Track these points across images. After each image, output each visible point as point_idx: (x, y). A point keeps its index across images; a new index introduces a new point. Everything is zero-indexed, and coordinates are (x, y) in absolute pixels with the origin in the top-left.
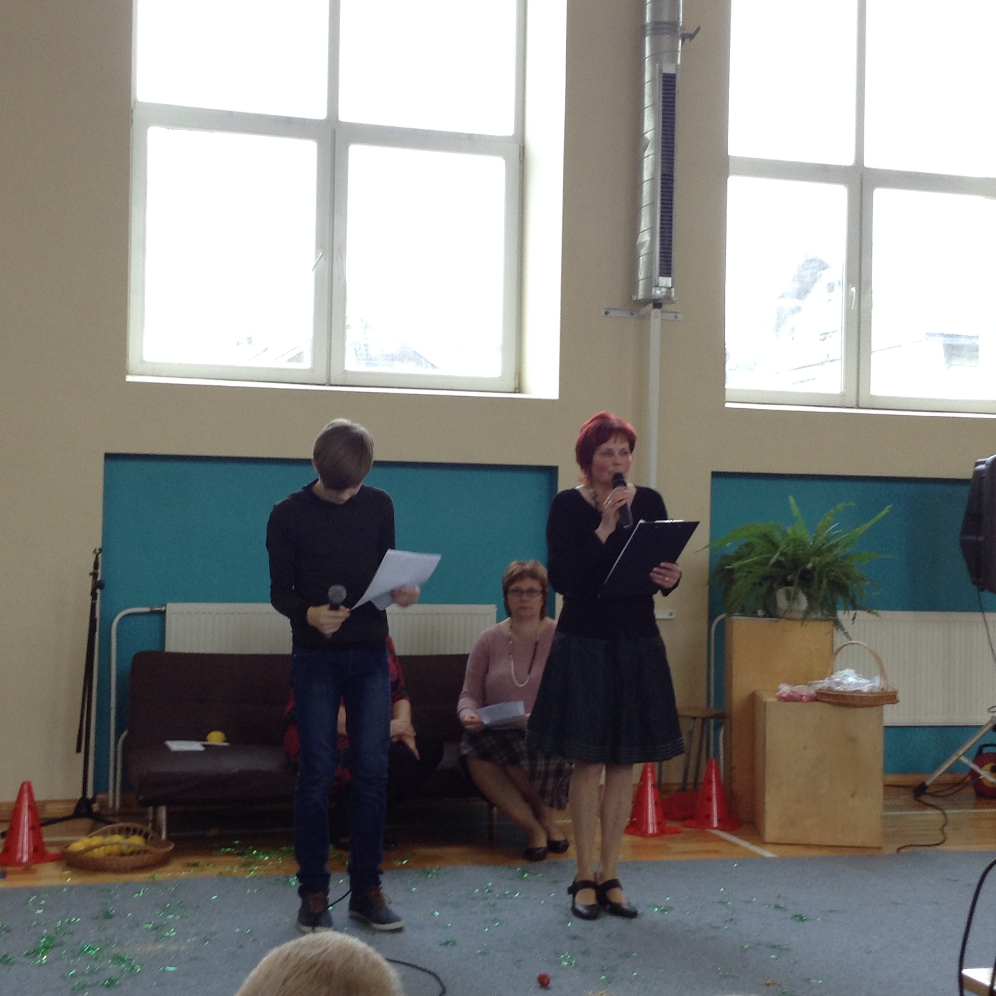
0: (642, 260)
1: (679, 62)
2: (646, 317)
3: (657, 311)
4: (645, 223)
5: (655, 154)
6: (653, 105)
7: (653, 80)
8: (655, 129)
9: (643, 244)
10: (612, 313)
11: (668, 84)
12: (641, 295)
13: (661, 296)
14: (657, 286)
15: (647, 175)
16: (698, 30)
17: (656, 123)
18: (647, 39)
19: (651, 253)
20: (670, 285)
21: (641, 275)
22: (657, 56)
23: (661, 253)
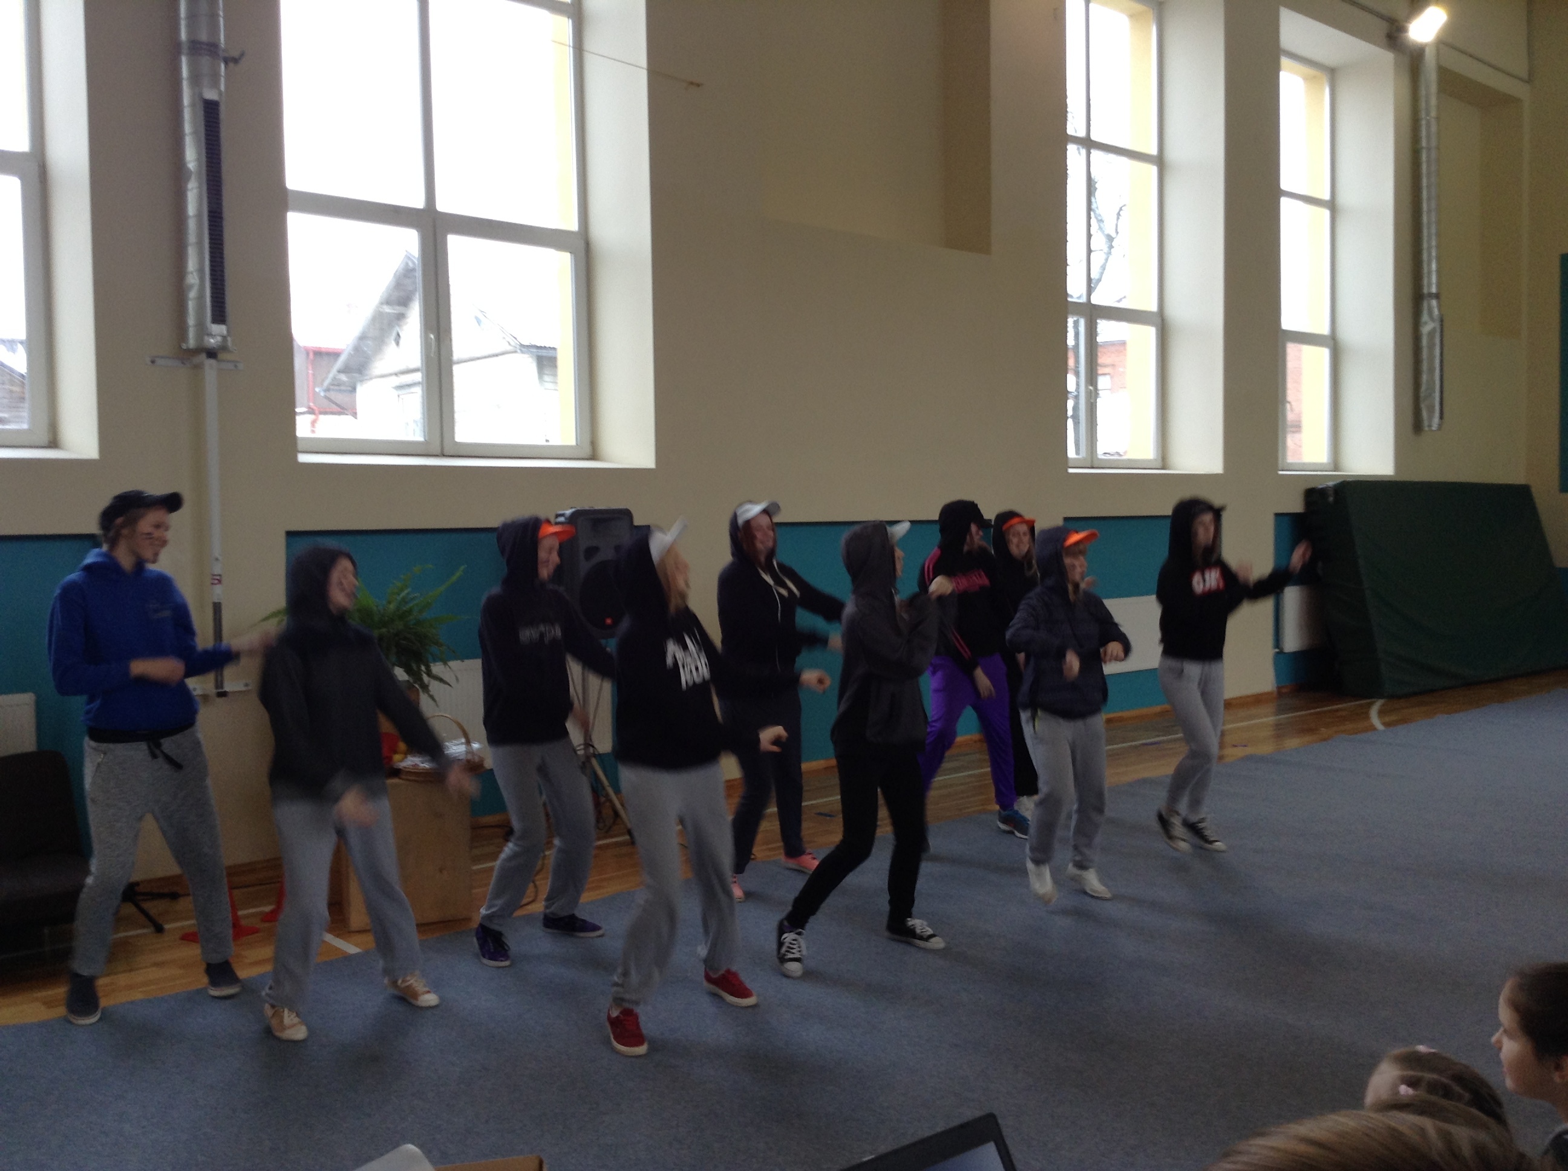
0: (191, 305)
1: (222, 88)
2: (198, 367)
3: (212, 361)
4: (192, 264)
5: (200, 187)
6: (195, 133)
7: (193, 105)
8: (198, 160)
9: (191, 287)
10: (159, 361)
11: (211, 111)
12: (192, 343)
13: (215, 346)
14: (210, 335)
15: (191, 209)
16: (242, 55)
17: (199, 154)
18: (184, 60)
19: (201, 297)
20: (225, 332)
21: (191, 321)
22: (196, 79)
23: (212, 297)
